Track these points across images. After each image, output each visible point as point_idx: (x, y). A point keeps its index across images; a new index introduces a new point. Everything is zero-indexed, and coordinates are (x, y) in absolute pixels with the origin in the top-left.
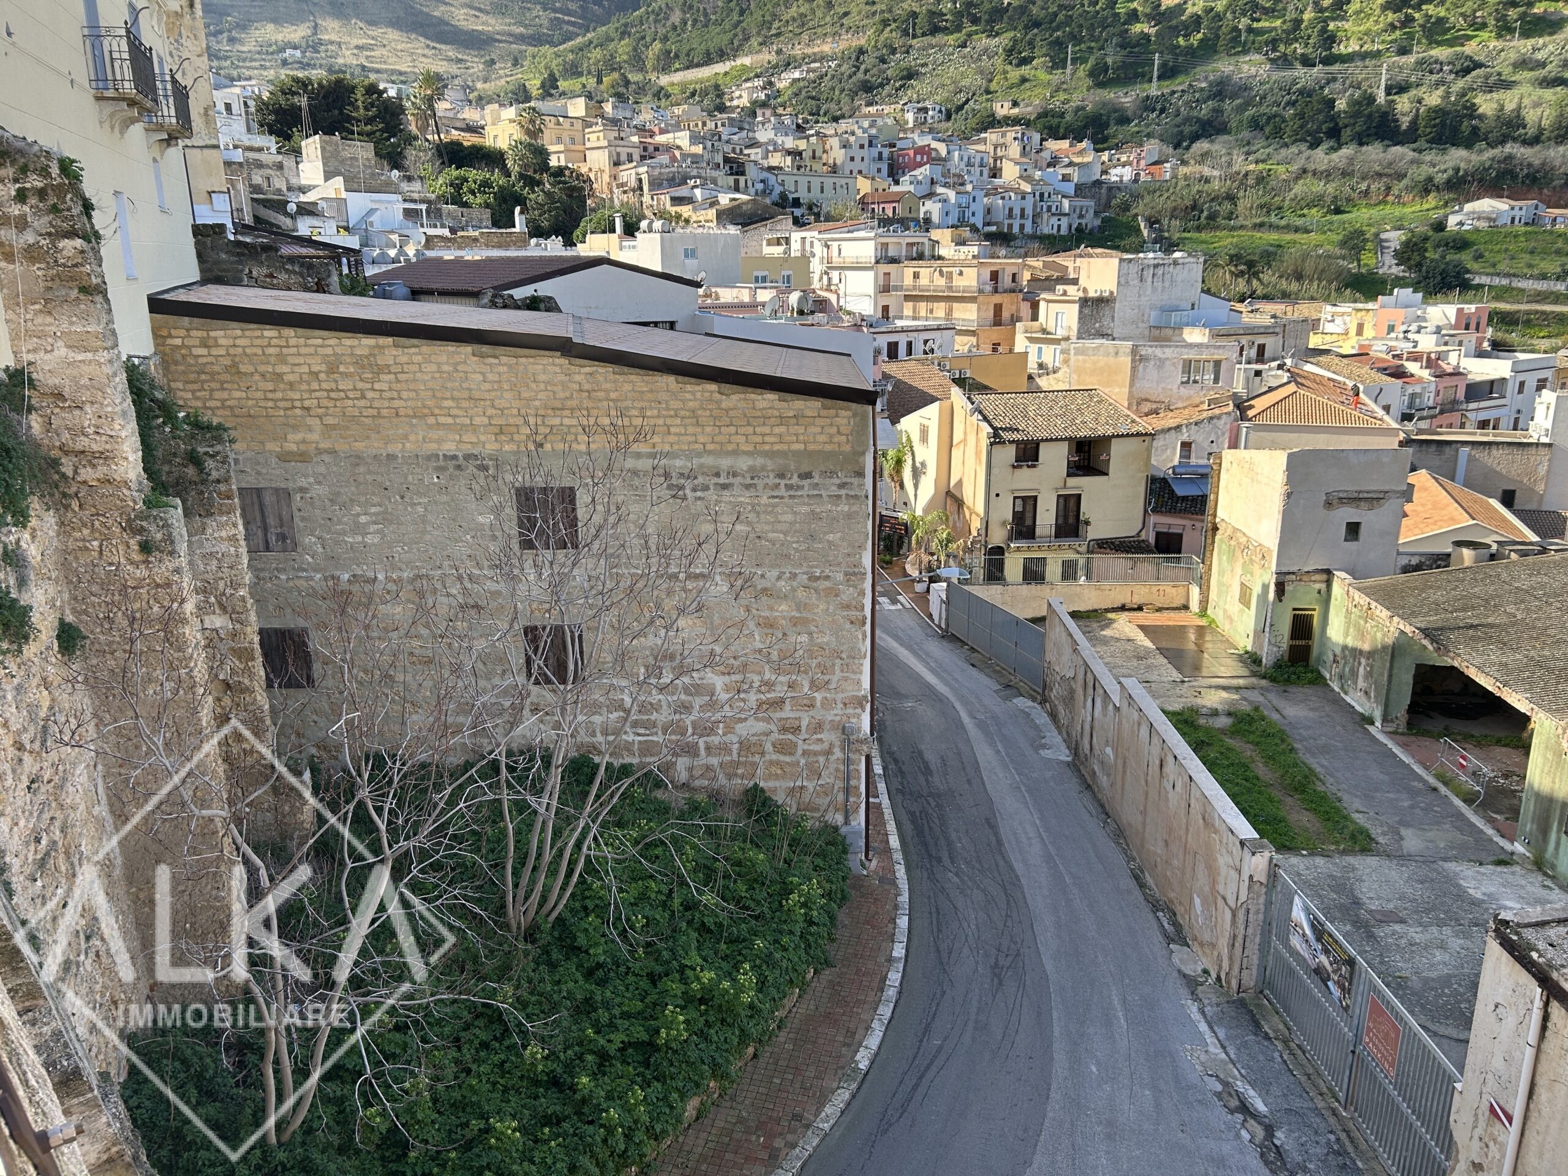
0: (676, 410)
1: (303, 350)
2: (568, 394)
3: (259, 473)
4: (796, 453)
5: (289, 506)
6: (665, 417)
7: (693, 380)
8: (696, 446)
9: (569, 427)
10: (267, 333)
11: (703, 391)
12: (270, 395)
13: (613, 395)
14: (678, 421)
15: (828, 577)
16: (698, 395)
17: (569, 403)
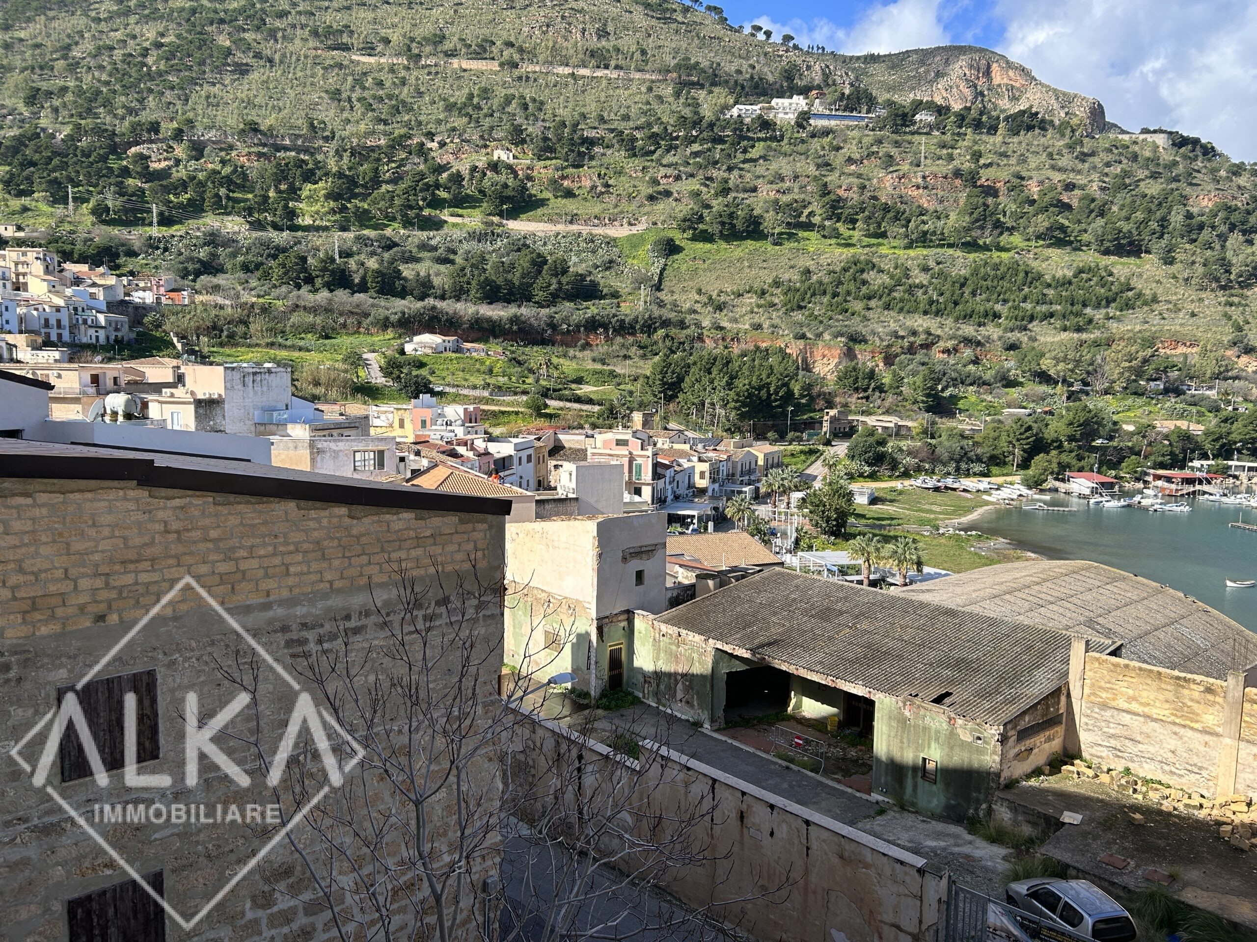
0: (296, 544)
2: (146, 539)
4: (435, 577)
6: (283, 554)
7: (318, 504)
8: (322, 585)
9: (147, 585)
11: (330, 517)
13: (213, 534)
14: (300, 557)
16: (325, 522)
17: (149, 552)
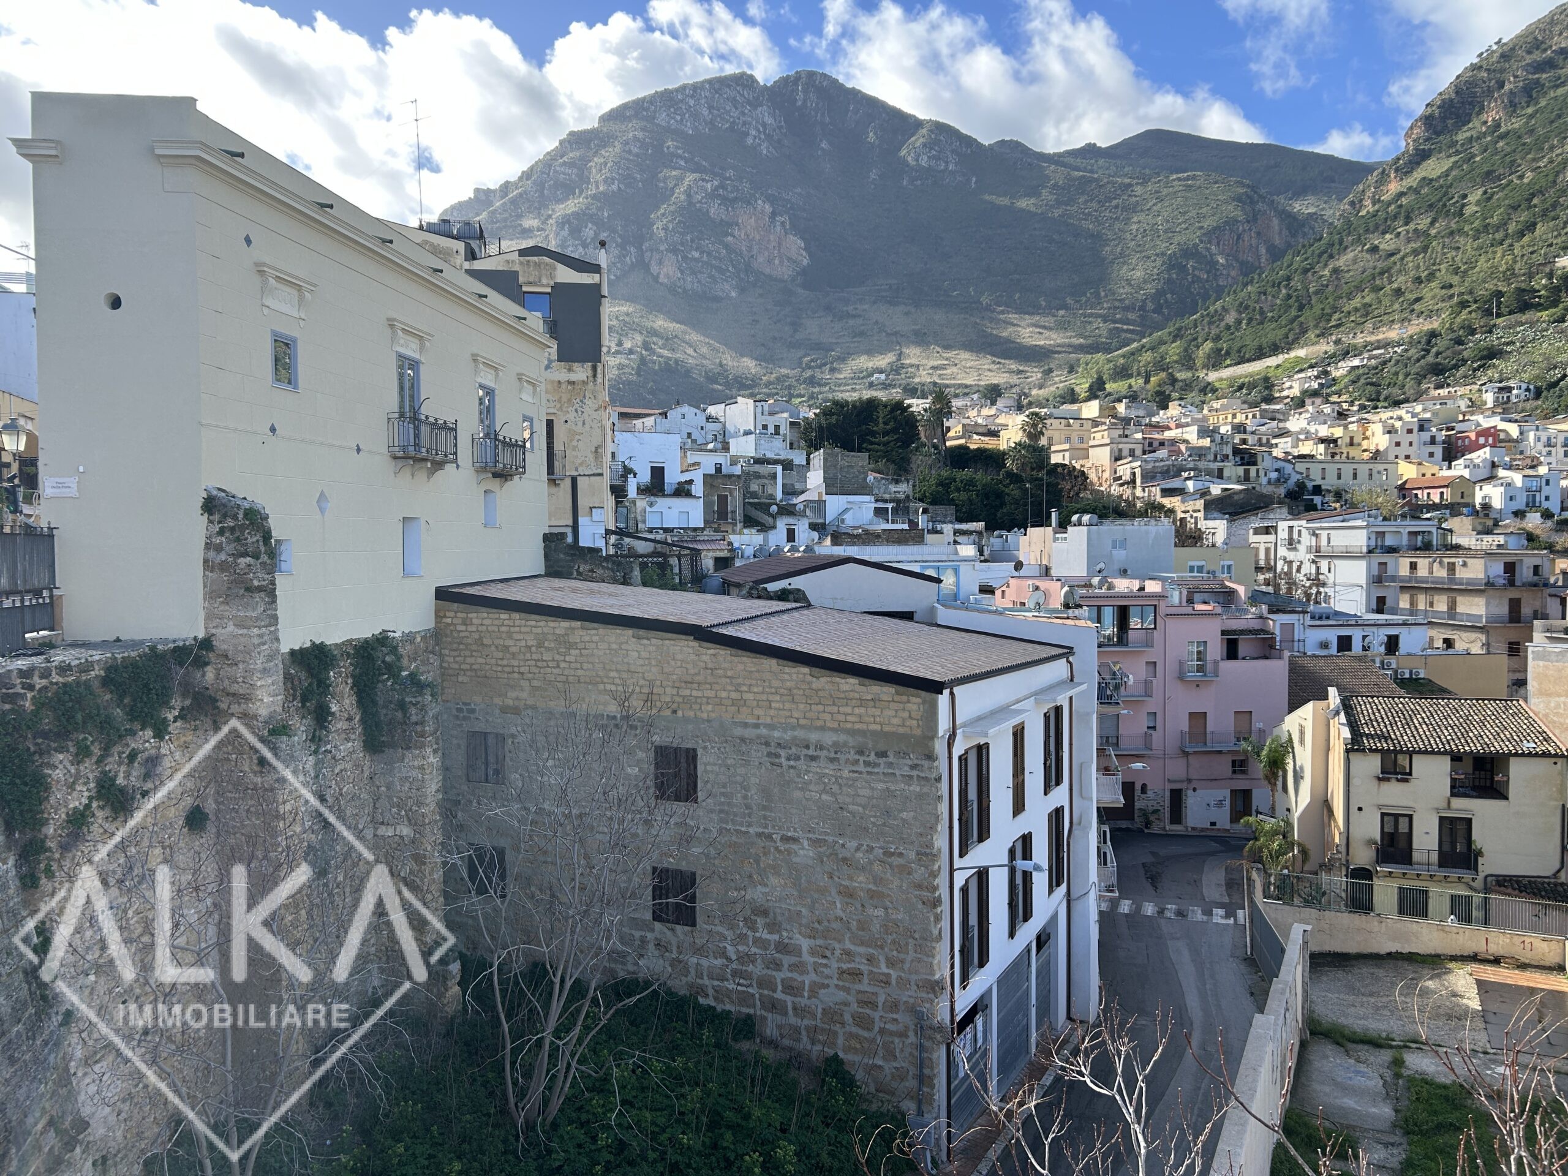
0: (776, 688)
1: (523, 629)
2: (696, 671)
3: (487, 721)
4: (874, 733)
5: (503, 748)
6: (768, 693)
7: (790, 664)
8: (792, 720)
9: (696, 697)
10: (503, 616)
11: (798, 673)
12: (500, 662)
13: (729, 673)
14: (778, 698)
15: (901, 855)
16: (795, 676)
17: (697, 678)
